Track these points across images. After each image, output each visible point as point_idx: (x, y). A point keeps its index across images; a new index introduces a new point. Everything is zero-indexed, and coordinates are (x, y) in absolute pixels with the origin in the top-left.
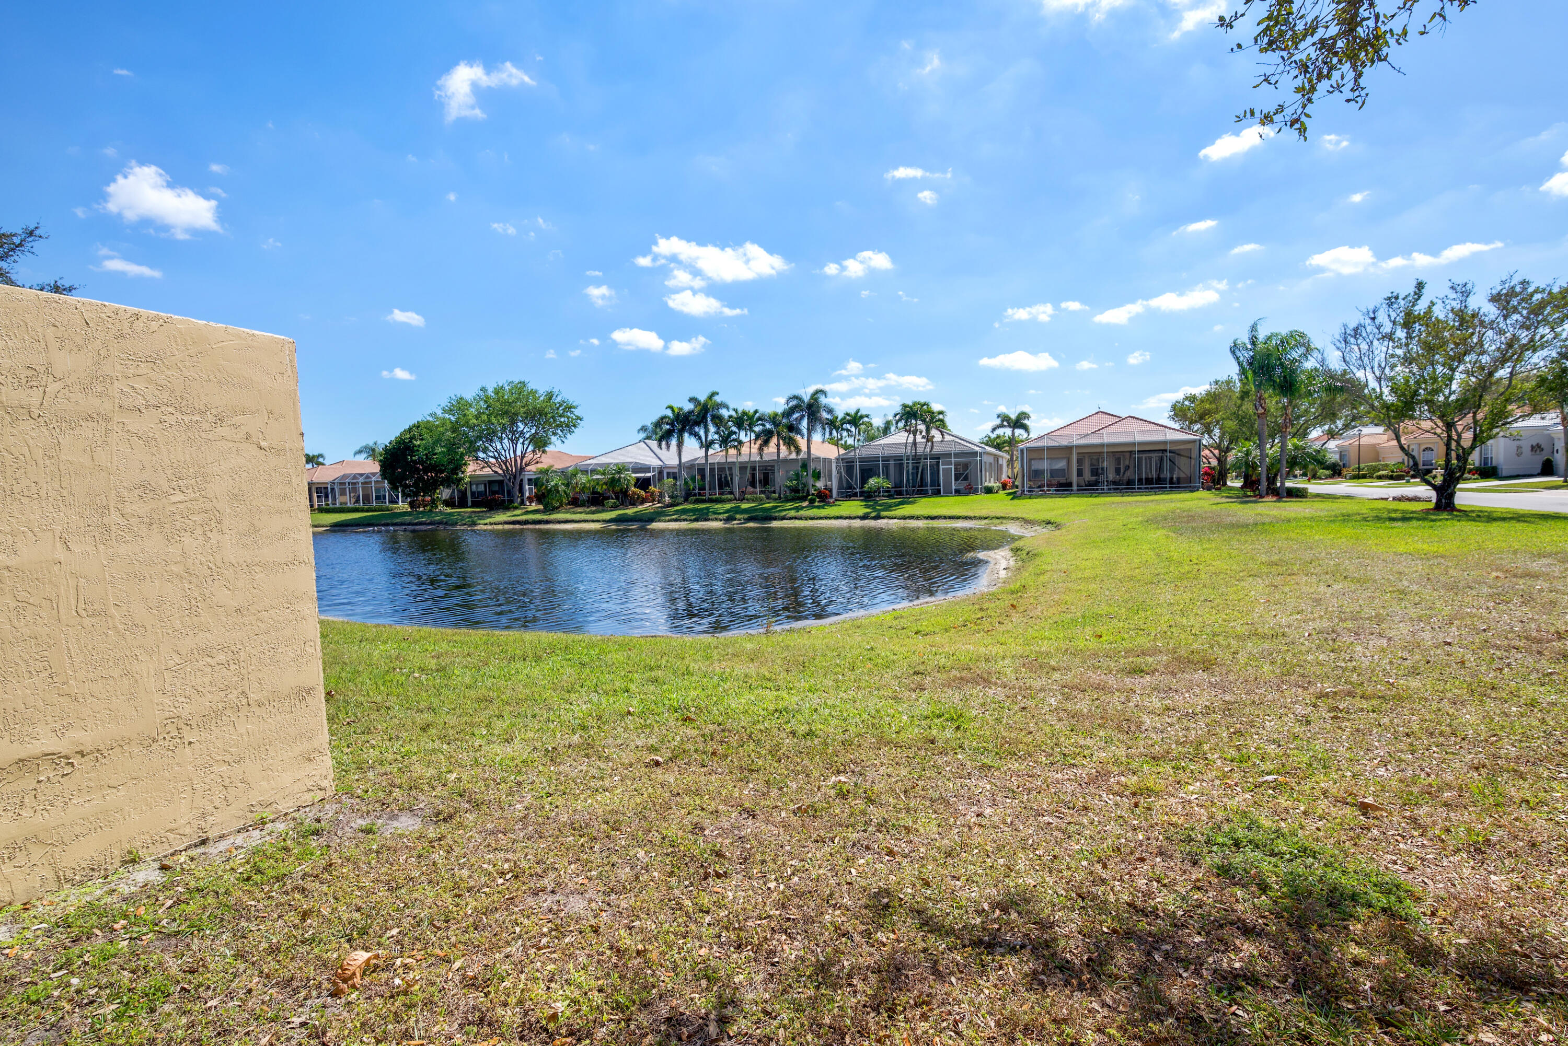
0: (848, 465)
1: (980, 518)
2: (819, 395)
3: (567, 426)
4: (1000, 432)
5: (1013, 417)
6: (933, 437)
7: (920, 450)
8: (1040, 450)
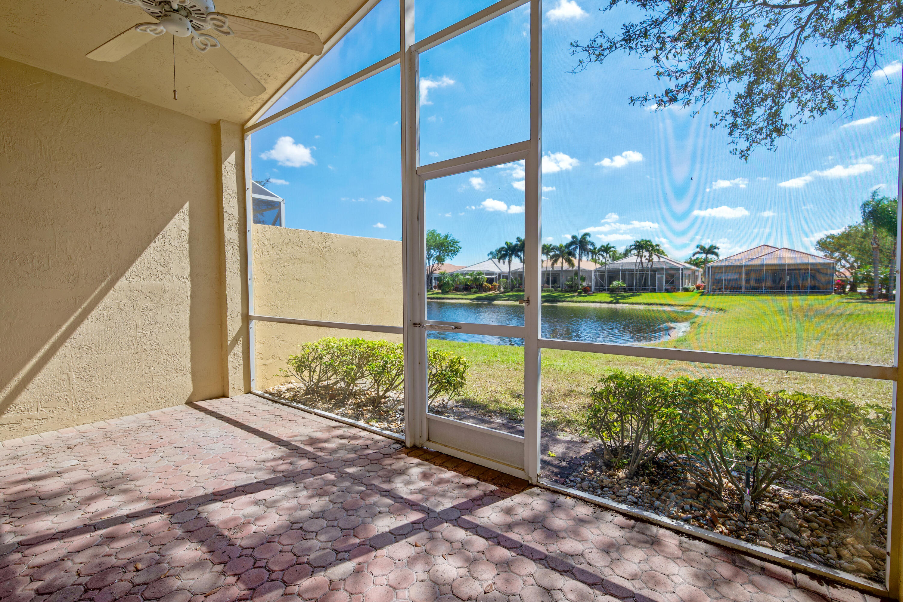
0: (601, 274)
1: (679, 305)
2: (586, 236)
3: (454, 251)
4: (698, 256)
5: (707, 247)
6: (653, 259)
7: (645, 266)
8: (721, 267)
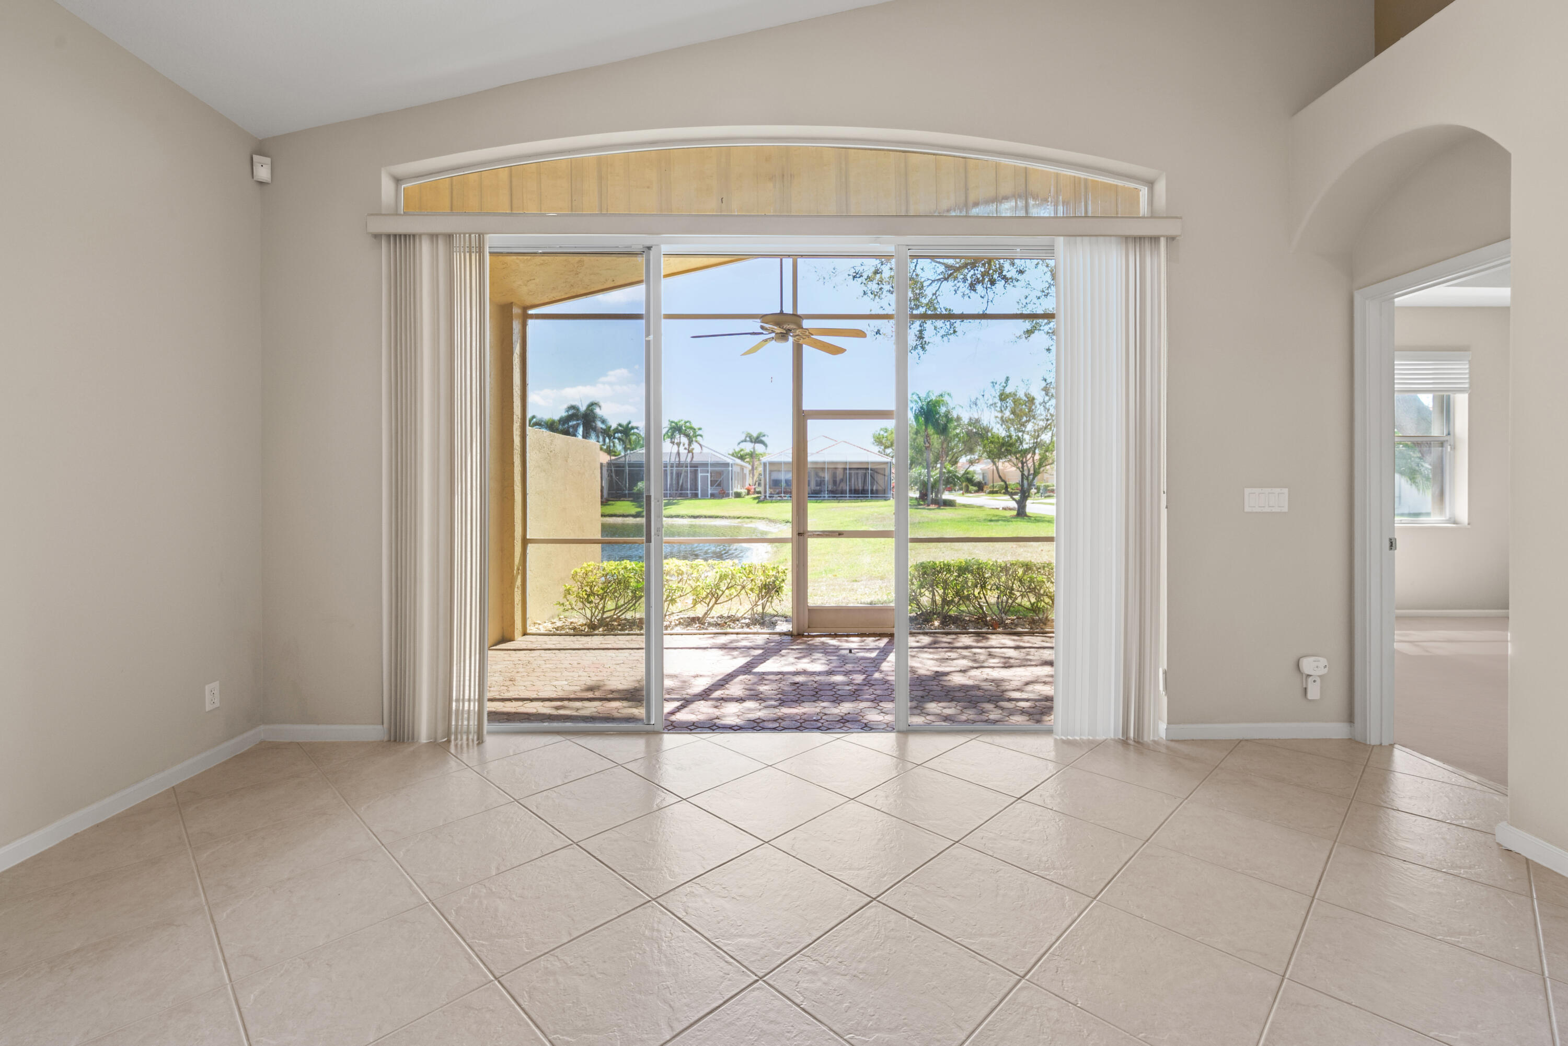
0: (617, 470)
1: (734, 518)
2: (594, 407)
4: (743, 445)
5: (754, 433)
6: (693, 449)
7: (683, 459)
